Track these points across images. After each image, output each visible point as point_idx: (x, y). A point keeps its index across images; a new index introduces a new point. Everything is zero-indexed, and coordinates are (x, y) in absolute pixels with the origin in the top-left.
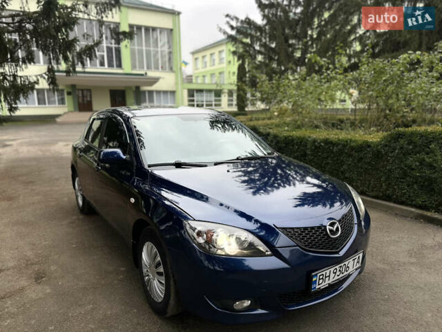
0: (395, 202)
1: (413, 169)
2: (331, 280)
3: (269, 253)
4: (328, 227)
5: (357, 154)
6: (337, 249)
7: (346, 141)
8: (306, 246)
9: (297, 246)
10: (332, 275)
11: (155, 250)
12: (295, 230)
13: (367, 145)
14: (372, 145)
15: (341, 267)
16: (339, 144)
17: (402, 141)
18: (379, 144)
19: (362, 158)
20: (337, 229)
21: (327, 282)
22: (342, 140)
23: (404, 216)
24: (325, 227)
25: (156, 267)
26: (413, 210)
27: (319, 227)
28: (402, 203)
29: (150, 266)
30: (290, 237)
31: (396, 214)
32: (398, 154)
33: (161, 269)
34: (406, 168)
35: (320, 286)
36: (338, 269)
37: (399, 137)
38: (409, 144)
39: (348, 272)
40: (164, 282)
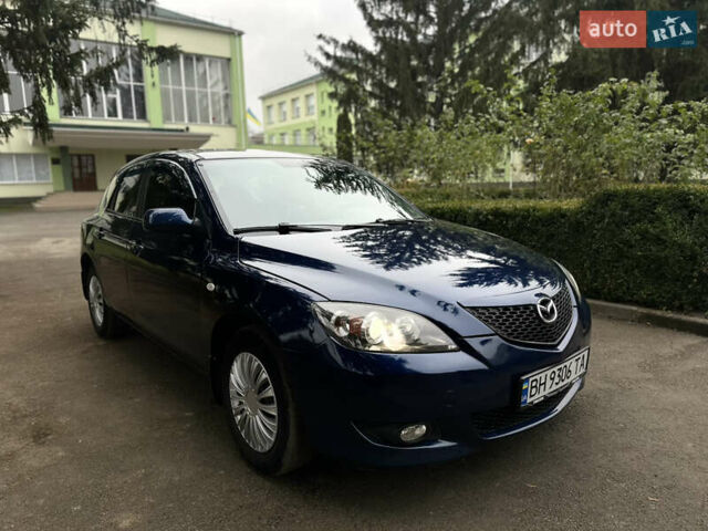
0: (606, 300)
1: (631, 247)
2: (548, 391)
3: (454, 347)
4: (539, 306)
5: (544, 229)
6: (554, 340)
7: (528, 211)
8: (509, 335)
9: (497, 334)
10: (549, 382)
11: (257, 362)
12: (491, 311)
13: (561, 214)
14: (568, 214)
15: (560, 369)
16: (516, 216)
17: (612, 205)
18: (579, 211)
19: (553, 235)
20: (552, 309)
21: (542, 393)
22: (521, 210)
23: (622, 319)
24: (535, 306)
25: (260, 392)
26: (634, 308)
27: (526, 307)
28: (618, 300)
29: (247, 393)
30: (485, 321)
31: (610, 317)
32: (608, 223)
33: (270, 392)
34: (621, 245)
35: (533, 399)
36: (557, 373)
37: (608, 200)
38: (623, 209)
39: (569, 380)
40: (275, 414)
